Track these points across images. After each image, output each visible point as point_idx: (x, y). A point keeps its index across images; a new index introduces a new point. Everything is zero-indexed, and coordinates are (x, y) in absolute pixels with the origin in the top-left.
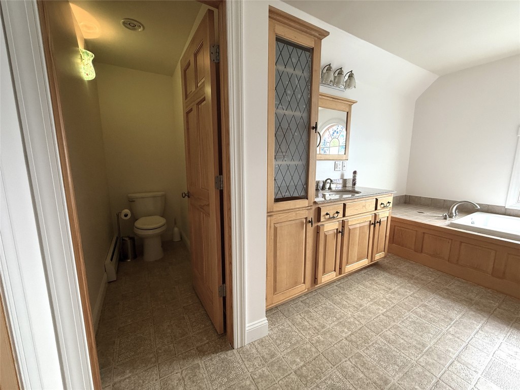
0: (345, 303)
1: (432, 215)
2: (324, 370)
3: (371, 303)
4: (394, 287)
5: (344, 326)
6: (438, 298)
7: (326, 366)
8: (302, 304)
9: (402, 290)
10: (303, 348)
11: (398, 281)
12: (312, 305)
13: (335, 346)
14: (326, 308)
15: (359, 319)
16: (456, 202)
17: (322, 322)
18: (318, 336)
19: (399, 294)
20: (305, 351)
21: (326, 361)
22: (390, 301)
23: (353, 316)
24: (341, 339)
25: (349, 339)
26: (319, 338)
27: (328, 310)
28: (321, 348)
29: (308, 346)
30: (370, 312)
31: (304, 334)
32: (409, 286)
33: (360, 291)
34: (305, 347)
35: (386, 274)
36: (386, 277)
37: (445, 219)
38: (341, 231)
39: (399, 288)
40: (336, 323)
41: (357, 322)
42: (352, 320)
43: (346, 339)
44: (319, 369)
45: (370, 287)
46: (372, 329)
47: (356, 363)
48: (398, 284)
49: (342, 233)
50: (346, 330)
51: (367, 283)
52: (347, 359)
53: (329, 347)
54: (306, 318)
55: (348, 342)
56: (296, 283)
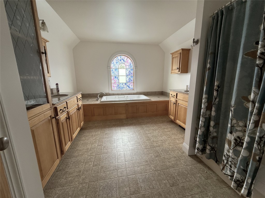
0: (81, 153)
1: (93, 100)
2: (95, 186)
3: (91, 145)
4: (93, 134)
5: (89, 162)
6: (107, 129)
7: (95, 185)
8: (58, 172)
9: (96, 133)
10: (79, 190)
11: (93, 130)
12: (65, 168)
13: (92, 173)
14: (74, 163)
15: (92, 154)
16: (98, 94)
17: (78, 170)
18: (82, 177)
19: (97, 135)
20: (81, 190)
21: (93, 183)
22: (96, 139)
23: (88, 156)
24: (91, 168)
25: (94, 165)
26: (82, 178)
27: (76, 163)
28: (87, 181)
29: (81, 186)
30: (93, 149)
31: (74, 184)
32: (97, 130)
33: (83, 144)
34: (79, 188)
35: (87, 131)
36: (88, 132)
37: (97, 100)
38: (68, 118)
39: (95, 133)
40: (84, 164)
41: (92, 156)
42: (89, 157)
43: (94, 166)
44: (93, 189)
45: (85, 139)
46: (99, 154)
47: (104, 171)
48: (94, 132)
49: (69, 118)
50: (91, 163)
51: (83, 139)
52: (100, 173)
53: (90, 176)
54: (68, 176)
55: (95, 167)
56: (54, 162)
